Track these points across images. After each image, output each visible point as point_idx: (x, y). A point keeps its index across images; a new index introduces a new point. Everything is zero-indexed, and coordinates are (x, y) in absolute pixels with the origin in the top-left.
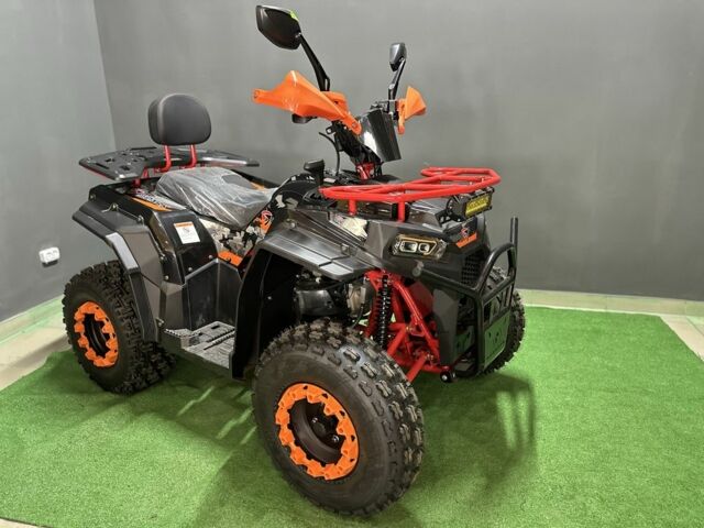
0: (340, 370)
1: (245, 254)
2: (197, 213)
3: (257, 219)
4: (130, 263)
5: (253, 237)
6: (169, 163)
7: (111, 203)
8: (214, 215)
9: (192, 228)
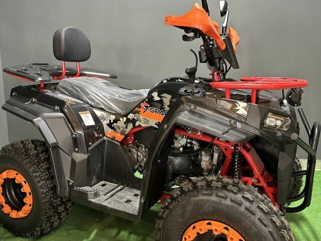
0: (242, 209)
1: (127, 133)
2: (91, 106)
3: (137, 109)
4: (51, 140)
5: (134, 121)
6: (64, 74)
7: (30, 98)
8: (103, 107)
9: (90, 115)
